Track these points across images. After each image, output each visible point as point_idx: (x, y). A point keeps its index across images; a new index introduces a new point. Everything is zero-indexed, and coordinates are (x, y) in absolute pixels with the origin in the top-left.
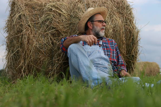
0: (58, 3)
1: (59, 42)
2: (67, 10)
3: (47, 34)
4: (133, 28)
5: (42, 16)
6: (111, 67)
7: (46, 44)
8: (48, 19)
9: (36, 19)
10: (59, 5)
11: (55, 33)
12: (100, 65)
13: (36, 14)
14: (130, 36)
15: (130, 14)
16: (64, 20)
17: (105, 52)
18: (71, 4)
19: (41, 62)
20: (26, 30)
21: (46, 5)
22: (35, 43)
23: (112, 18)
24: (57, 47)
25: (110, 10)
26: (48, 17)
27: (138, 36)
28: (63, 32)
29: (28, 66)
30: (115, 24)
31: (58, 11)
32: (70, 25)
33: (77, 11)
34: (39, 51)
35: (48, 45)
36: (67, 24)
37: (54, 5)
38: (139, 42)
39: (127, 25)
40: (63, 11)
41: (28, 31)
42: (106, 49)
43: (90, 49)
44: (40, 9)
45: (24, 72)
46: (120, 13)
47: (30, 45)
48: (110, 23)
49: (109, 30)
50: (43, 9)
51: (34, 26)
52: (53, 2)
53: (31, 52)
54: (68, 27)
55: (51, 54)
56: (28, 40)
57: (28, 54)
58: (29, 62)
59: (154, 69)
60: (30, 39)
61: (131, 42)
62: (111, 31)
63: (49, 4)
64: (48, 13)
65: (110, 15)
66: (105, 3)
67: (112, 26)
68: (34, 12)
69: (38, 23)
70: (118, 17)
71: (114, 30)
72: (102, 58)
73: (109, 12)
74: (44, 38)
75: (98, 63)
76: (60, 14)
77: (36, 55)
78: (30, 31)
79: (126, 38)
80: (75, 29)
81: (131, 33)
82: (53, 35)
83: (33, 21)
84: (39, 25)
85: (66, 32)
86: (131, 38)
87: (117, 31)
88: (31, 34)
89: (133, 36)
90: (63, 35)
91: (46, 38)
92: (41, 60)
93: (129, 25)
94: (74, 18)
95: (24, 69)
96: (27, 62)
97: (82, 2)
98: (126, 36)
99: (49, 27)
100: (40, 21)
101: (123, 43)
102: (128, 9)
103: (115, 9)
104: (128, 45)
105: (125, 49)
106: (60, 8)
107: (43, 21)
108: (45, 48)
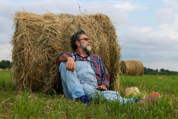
0: (54, 24)
1: (54, 58)
2: (62, 30)
3: (44, 51)
4: (116, 45)
5: (40, 36)
6: (97, 80)
7: (43, 60)
8: (45, 39)
9: (36, 39)
10: (55, 26)
11: (51, 51)
12: (87, 79)
13: (35, 35)
14: (114, 52)
15: (114, 33)
16: (59, 39)
17: (92, 67)
18: (65, 25)
19: (39, 74)
20: (27, 48)
21: (43, 26)
22: (34, 59)
23: (99, 37)
24: (52, 62)
25: (97, 30)
26: (45, 37)
27: (120, 51)
28: (58, 49)
29: (28, 78)
30: (101, 42)
31: (53, 31)
32: (63, 43)
33: (70, 31)
34: (38, 65)
35: (45, 60)
36: (61, 43)
37: (50, 27)
38: (120, 57)
39: (111, 42)
40: (58, 31)
41: (28, 49)
42: (93, 64)
43: (79, 64)
44: (39, 30)
45: (25, 83)
46: (106, 33)
47: (30, 61)
48: (97, 41)
49: (96, 47)
50: (41, 30)
51: (34, 45)
52: (50, 24)
53: (31, 67)
54: (62, 45)
55: (48, 67)
56: (28, 57)
57: (28, 68)
58: (29, 75)
59: (139, 66)
60: (30, 55)
61: (114, 57)
62: (98, 48)
63: (46, 26)
64: (46, 33)
65: (97, 34)
66: (94, 24)
67: (99, 44)
68: (34, 33)
69: (37, 42)
70: (104, 36)
71: (100, 48)
72: (89, 73)
73: (96, 32)
74: (42, 54)
75: (86, 77)
76: (55, 34)
77: (35, 69)
78: (30, 49)
79: (110, 54)
80: (67, 47)
81: (114, 50)
82: (49, 52)
83: (33, 41)
84: (37, 43)
85: (60, 50)
86: (114, 53)
87: (102, 48)
88: (31, 51)
89: (116, 52)
90: (57, 52)
91: (43, 54)
92: (40, 72)
93: (113, 43)
94: (67, 37)
95: (25, 80)
96: (27, 75)
97: (74, 24)
98: (110, 52)
99: (46, 45)
100: (39, 40)
101: (107, 58)
102: (112, 29)
103: (102, 29)
104: (111, 60)
105: (109, 63)
106: (56, 29)
107: (41, 40)
108: (43, 63)
